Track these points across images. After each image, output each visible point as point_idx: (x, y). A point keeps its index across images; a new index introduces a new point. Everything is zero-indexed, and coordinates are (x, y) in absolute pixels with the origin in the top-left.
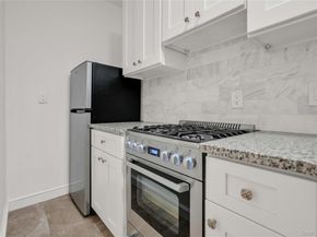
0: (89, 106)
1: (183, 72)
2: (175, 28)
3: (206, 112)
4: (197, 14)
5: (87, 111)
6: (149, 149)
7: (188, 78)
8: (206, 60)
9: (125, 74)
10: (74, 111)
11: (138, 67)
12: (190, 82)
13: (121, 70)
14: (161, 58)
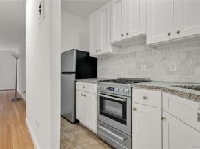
0: (74, 71)
1: (119, 55)
2: (117, 38)
3: (130, 74)
4: (127, 34)
5: (74, 73)
6: (109, 88)
7: (122, 58)
8: (130, 50)
9: (90, 55)
10: (63, 73)
11: (98, 53)
12: (123, 60)
13: (88, 53)
14: (110, 50)
